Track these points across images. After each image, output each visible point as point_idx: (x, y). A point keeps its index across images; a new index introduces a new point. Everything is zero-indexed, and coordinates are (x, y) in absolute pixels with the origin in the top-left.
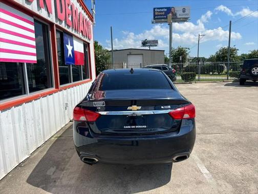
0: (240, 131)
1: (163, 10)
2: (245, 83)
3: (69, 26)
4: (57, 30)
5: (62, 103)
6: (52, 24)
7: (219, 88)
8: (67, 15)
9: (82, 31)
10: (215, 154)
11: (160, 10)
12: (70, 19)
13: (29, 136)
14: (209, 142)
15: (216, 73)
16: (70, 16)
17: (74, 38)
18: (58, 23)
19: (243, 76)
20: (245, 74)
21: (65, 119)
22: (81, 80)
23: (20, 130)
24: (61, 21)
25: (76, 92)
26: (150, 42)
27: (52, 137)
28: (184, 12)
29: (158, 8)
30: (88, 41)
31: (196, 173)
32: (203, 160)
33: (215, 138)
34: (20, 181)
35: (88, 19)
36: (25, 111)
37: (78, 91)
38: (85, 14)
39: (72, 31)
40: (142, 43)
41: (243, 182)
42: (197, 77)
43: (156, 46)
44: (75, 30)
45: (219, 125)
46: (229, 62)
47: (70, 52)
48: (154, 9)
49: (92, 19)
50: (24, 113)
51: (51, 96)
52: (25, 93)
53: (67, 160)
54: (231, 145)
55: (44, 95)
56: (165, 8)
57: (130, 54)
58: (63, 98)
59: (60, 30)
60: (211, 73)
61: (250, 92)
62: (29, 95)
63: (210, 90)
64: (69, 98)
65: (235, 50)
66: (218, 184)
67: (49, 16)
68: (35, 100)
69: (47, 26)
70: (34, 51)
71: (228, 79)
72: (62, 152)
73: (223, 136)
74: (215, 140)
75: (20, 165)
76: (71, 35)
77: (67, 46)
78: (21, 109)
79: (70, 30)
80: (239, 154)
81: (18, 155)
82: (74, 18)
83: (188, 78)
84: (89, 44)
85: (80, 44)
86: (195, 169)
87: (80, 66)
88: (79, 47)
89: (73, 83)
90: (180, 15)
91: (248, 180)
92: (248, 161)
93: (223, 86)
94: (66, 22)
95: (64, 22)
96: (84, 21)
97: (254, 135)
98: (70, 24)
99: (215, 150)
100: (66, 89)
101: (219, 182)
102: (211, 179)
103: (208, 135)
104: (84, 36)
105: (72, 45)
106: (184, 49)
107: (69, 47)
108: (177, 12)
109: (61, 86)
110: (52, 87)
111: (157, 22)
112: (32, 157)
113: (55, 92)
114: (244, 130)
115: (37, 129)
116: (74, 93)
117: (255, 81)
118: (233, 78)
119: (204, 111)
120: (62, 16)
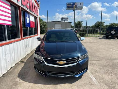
0: (108, 59)
1: (71, 4)
2: (108, 38)
3: (27, 8)
4: (22, 10)
5: (24, 45)
6: (19, 7)
7: (96, 40)
8: (27, 3)
9: (34, 12)
10: (98, 71)
11: (70, 4)
12: (28, 5)
13: (7, 61)
14: (95, 64)
15: (94, 33)
16: (28, 4)
17: (30, 14)
18: (22, 7)
19: (107, 34)
20: (108, 34)
21: (25, 53)
22: (33, 35)
23: (3, 58)
24: (24, 6)
25: (31, 40)
26: (65, 18)
27: (19, 62)
28: (80, 5)
29: (69, 3)
30: (37, 16)
31: (90, 80)
32: (92, 73)
33: (97, 63)
34: (2, 84)
35: (37, 6)
36: (5, 49)
37: (32, 40)
38: (35, 3)
39: (29, 11)
40: (61, 19)
41: (112, 84)
42: (86, 35)
43: (68, 20)
44: (31, 10)
45: (98, 57)
46: (101, 28)
47: (28, 21)
48: (67, 3)
49: (38, 6)
50: (5, 50)
51: (19, 42)
52: (6, 40)
53: (26, 73)
54: (105, 66)
55: (15, 41)
56: (72, 3)
57: (56, 24)
58: (25, 43)
59: (23, 10)
60: (92, 33)
61: (110, 42)
62: (8, 41)
63: (93, 41)
64: (28, 43)
65: (103, 23)
66: (100, 85)
67: (18, 3)
68: (11, 44)
69: (17, 8)
70: (10, 19)
71: (100, 36)
72: (24, 69)
73: (101, 62)
74: (97, 64)
75: (3, 76)
76: (29, 13)
77: (27, 18)
78: (3, 48)
79: (28, 10)
80: (109, 70)
81: (2, 71)
82: (30, 5)
83: (82, 35)
84: (37, 18)
85: (33, 17)
86: (89, 78)
87: (33, 28)
88: (32, 19)
89: (29, 36)
90: (79, 6)
91: (115, 83)
92: (113, 74)
93: (98, 39)
94: (26, 6)
95: (25, 6)
96: (35, 7)
97: (115, 61)
98: (28, 7)
99: (98, 68)
100: (26, 39)
101: (101, 84)
102: (97, 83)
103: (94, 61)
104: (35, 14)
105: (29, 18)
106: (80, 22)
107: (28, 19)
108: (77, 5)
109: (23, 37)
110: (19, 38)
111: (68, 9)
112: (9, 71)
113: (21, 40)
114: (110, 59)
115: (12, 58)
116: (30, 41)
117: (112, 37)
118: (103, 35)
119: (91, 50)
120: (24, 3)
